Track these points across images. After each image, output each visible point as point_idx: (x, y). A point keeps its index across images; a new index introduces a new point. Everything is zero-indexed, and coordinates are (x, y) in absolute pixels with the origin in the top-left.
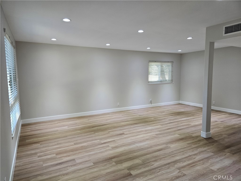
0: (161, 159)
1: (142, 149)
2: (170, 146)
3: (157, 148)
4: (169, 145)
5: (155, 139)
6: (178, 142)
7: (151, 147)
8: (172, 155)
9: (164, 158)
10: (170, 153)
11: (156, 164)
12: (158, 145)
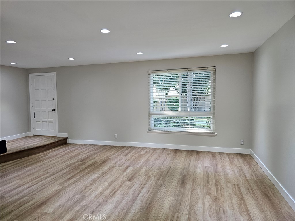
0: (65, 173)
1: (87, 174)
2: (58, 186)
3: (72, 180)
4: (60, 187)
5: (83, 189)
6: (47, 196)
7: (80, 178)
8: (55, 179)
9: (63, 175)
10: (58, 180)
11: (68, 169)
12: (73, 183)
